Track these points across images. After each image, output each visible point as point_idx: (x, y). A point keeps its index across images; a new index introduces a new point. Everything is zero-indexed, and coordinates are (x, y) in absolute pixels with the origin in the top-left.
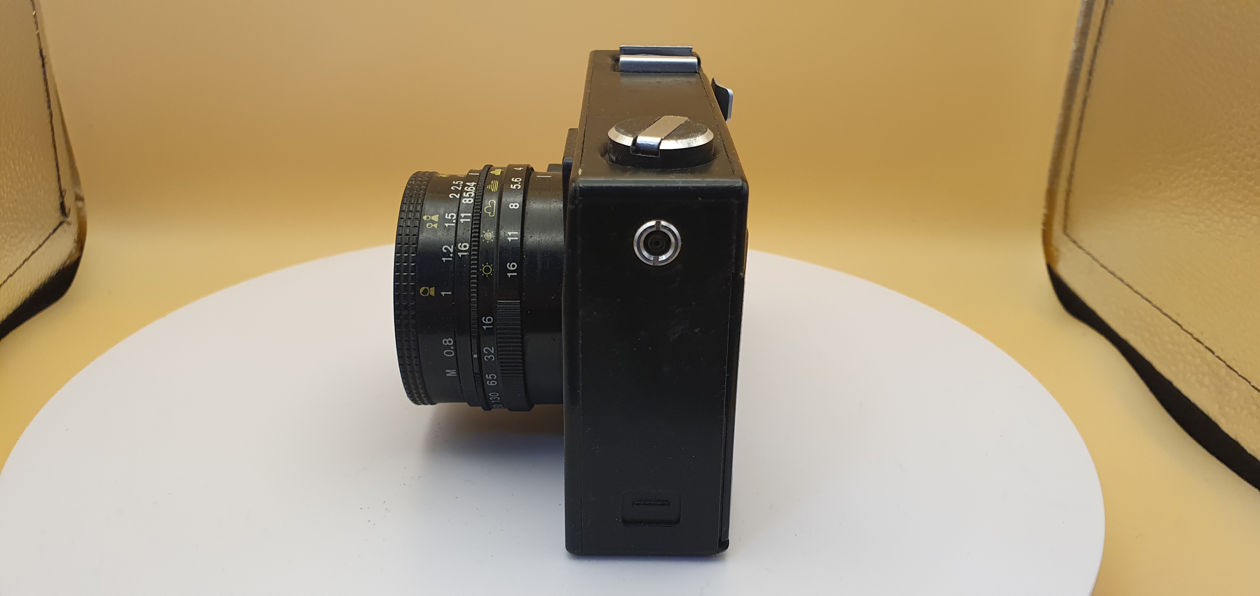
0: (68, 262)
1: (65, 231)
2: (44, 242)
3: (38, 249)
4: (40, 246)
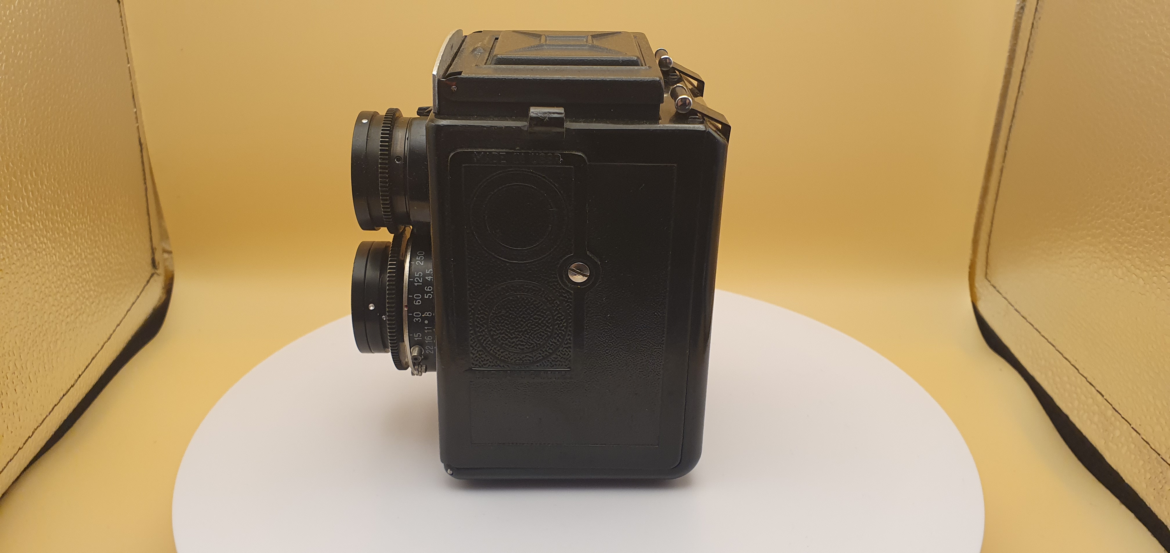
1: (156, 281)
2: (141, 293)
3: (136, 300)
4: (138, 297)
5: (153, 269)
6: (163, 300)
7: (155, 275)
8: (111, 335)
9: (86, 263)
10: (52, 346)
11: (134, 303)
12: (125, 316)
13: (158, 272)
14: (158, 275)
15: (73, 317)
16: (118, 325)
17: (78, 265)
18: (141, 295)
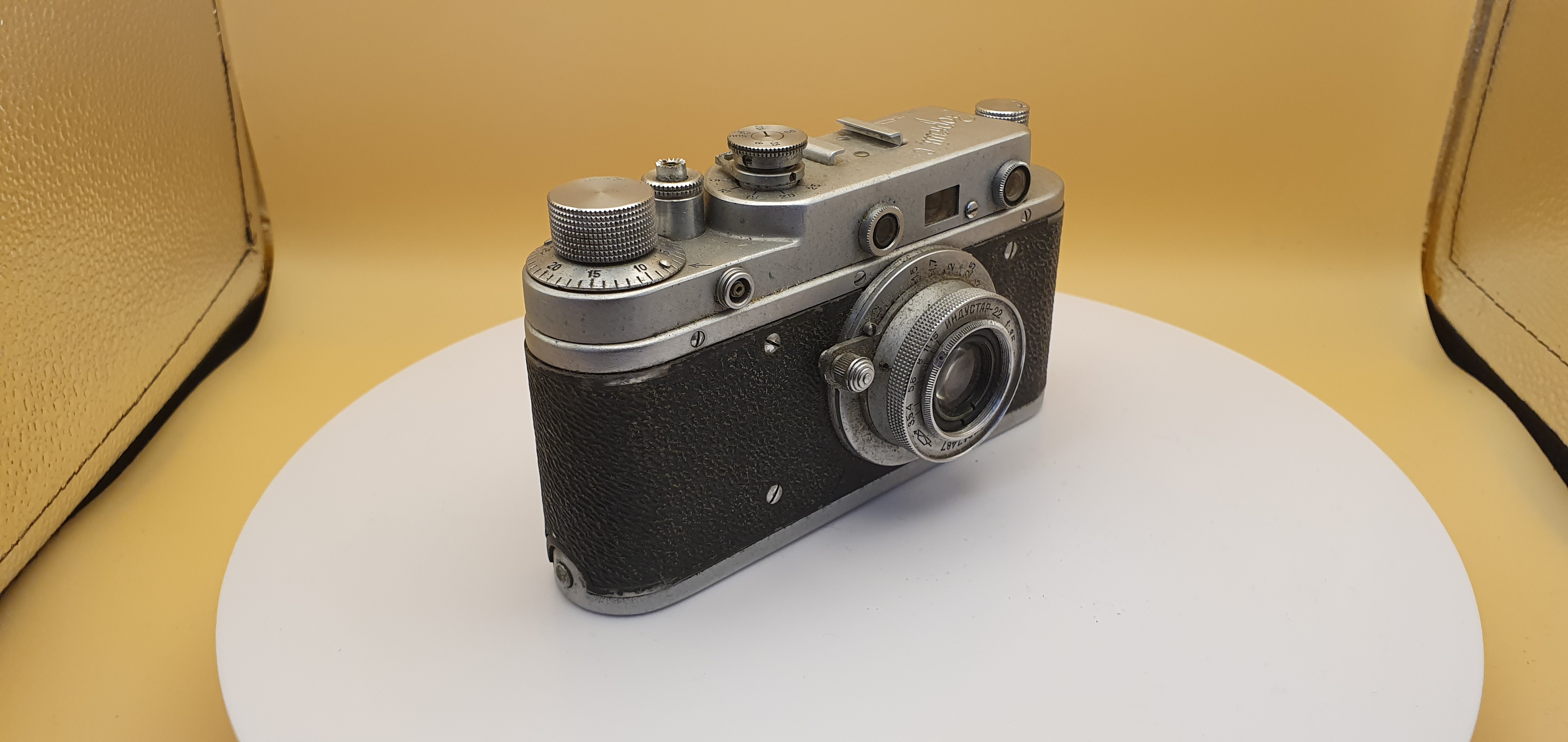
0: (255, 296)
1: (251, 262)
2: (232, 277)
3: (224, 287)
4: (228, 281)
5: (248, 245)
6: (262, 289)
7: (251, 253)
8: (189, 334)
9: (153, 229)
10: (105, 344)
11: (221, 291)
12: (209, 307)
13: (254, 248)
14: (255, 252)
15: (135, 306)
16: (199, 321)
17: (141, 232)
18: (232, 280)
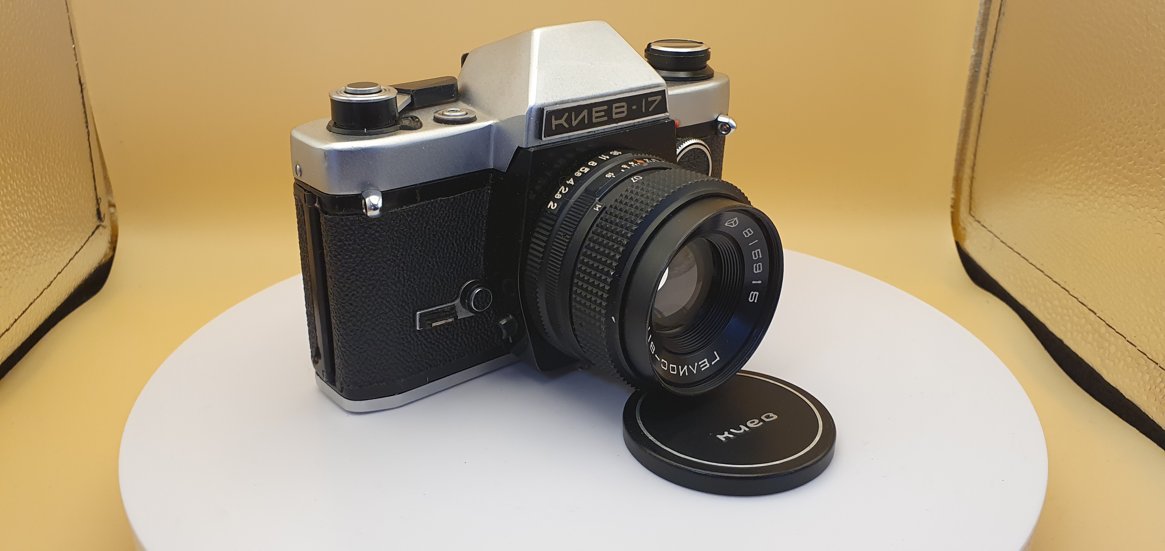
0: (103, 260)
1: (101, 234)
2: (84, 244)
3: (80, 250)
4: (82, 247)
5: (98, 221)
6: (109, 257)
7: (101, 228)
8: (52, 282)
9: (23, 201)
11: (77, 253)
12: (67, 264)
13: (103, 224)
14: (104, 227)
16: (59, 273)
17: (14, 202)
18: (85, 246)
